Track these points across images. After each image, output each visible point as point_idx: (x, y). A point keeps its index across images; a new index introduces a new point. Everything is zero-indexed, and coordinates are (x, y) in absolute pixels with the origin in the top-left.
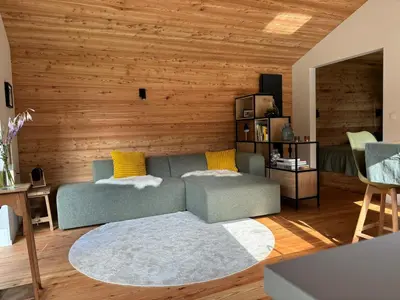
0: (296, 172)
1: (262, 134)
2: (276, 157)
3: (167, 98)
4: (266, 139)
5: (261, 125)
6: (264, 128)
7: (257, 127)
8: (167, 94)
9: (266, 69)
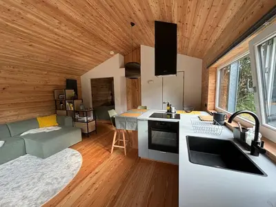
0: (87, 122)
1: (70, 107)
2: (77, 116)
3: (4, 89)
4: (72, 109)
5: (70, 103)
6: (71, 105)
7: (67, 104)
8: (4, 86)
9: (69, 77)
